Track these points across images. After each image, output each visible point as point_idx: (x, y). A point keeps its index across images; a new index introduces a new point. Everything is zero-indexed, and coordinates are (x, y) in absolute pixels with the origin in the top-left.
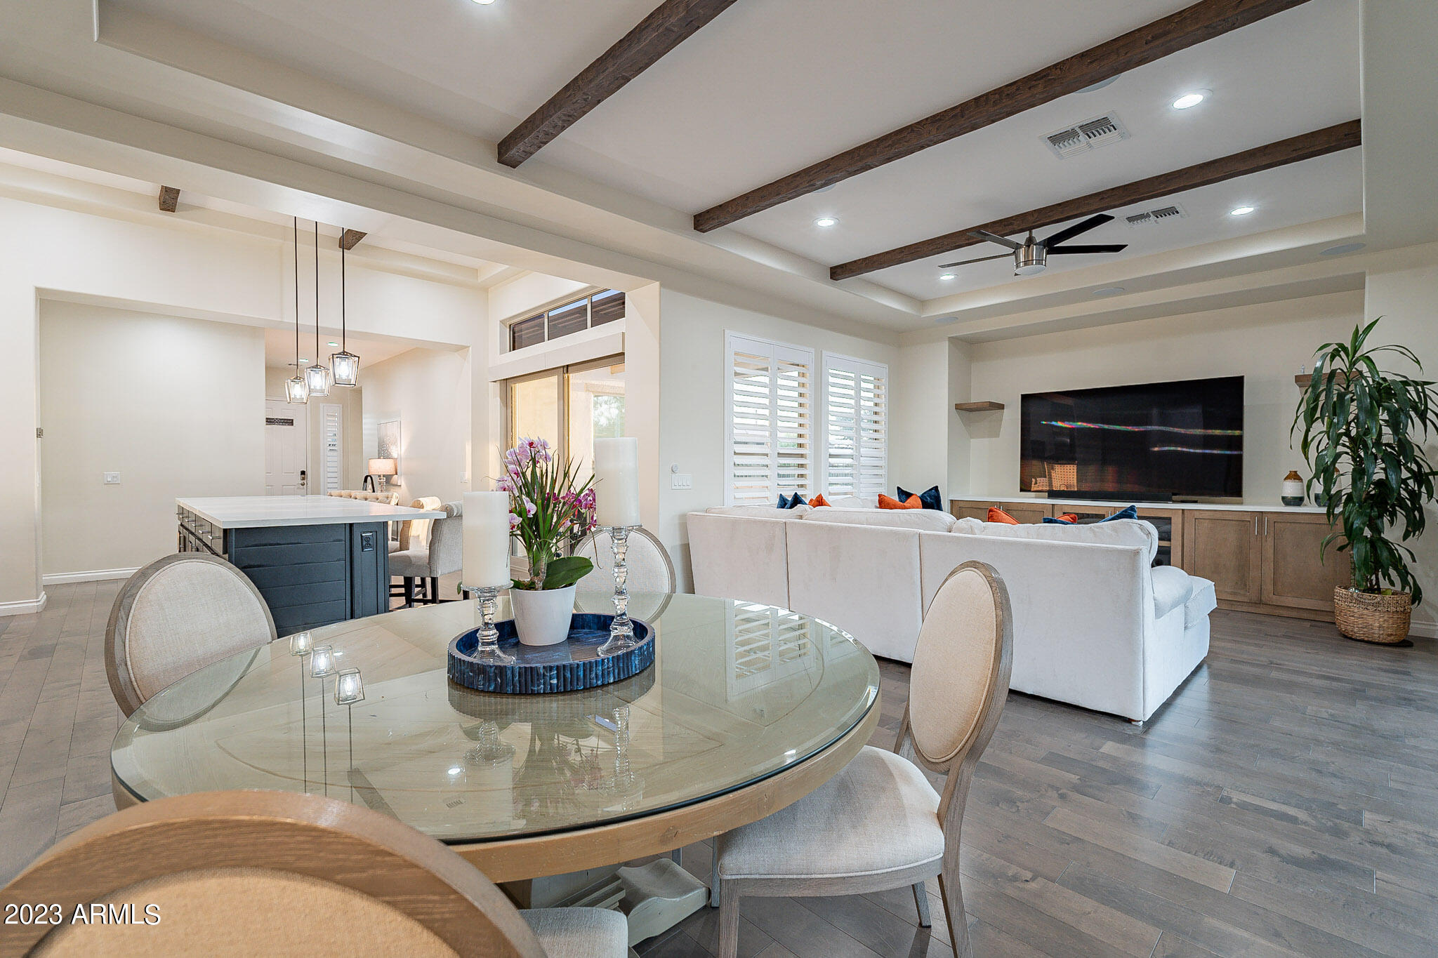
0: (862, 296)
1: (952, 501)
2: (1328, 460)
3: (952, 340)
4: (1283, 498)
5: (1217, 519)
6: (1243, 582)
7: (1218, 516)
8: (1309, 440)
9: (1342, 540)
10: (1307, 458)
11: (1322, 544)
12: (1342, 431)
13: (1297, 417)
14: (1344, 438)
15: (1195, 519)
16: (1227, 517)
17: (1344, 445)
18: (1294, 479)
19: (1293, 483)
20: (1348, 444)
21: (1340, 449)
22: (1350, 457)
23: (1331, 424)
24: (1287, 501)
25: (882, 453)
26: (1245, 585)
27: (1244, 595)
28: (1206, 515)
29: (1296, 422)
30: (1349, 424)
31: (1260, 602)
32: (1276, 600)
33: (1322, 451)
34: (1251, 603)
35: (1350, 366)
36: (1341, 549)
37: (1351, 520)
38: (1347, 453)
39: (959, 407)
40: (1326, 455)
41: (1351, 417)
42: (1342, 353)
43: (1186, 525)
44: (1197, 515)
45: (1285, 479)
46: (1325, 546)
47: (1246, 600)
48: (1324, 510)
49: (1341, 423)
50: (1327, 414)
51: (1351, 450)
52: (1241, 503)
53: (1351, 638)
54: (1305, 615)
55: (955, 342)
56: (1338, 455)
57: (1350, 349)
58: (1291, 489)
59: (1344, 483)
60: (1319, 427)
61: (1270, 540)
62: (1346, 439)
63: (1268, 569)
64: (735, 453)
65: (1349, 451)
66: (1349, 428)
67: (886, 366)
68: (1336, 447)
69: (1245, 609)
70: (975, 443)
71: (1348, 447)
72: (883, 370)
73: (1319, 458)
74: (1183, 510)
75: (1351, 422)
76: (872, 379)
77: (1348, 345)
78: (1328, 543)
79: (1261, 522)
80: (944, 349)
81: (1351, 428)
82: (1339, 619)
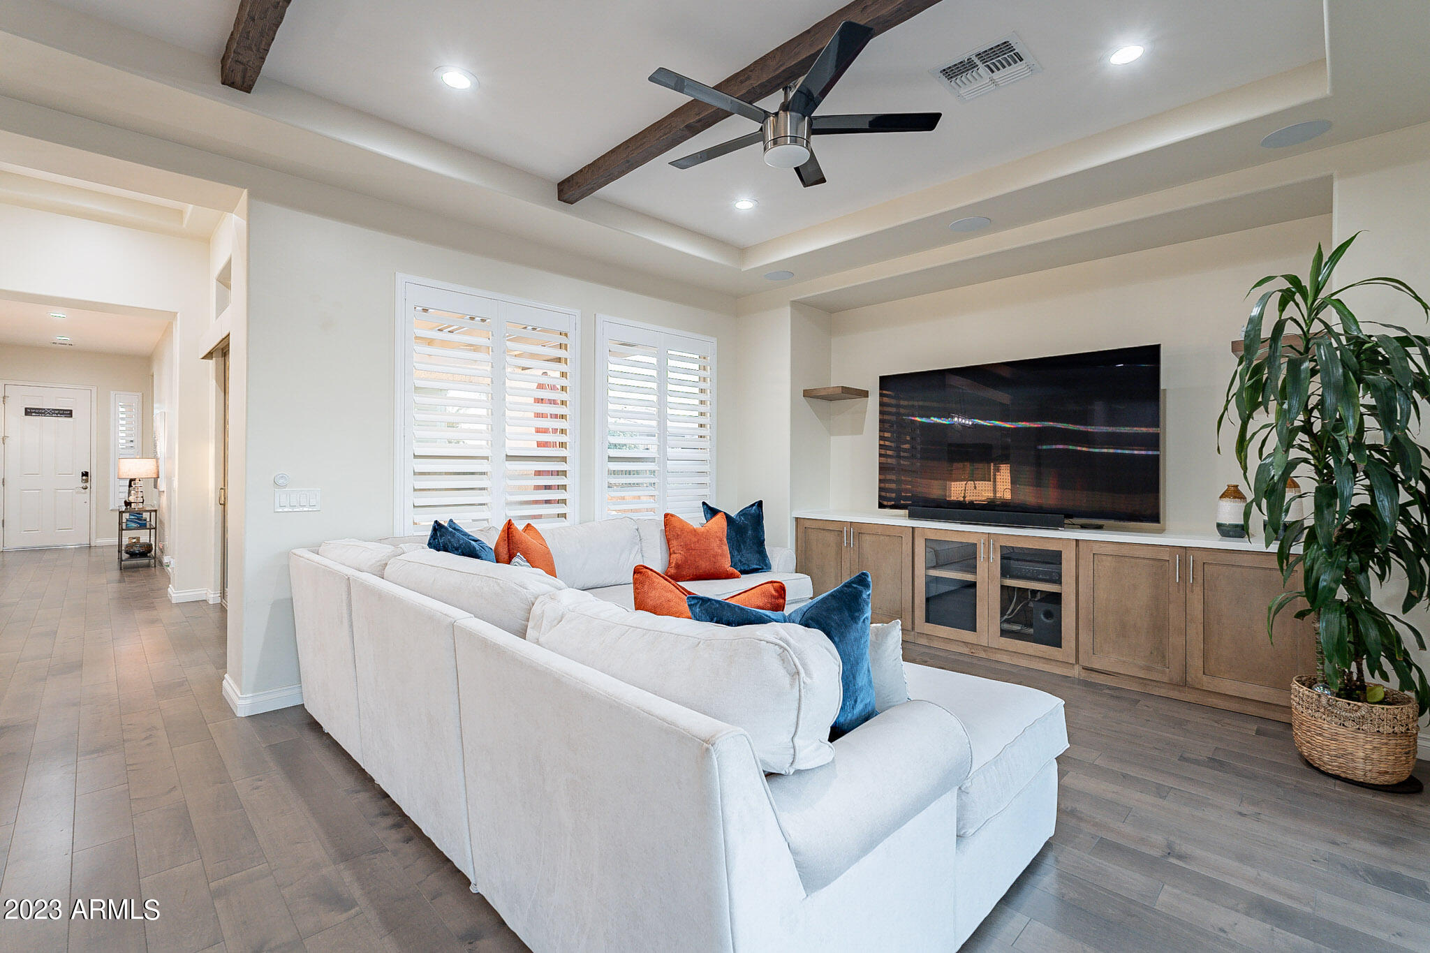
0: (628, 233)
1: (797, 518)
2: (1276, 473)
3: (796, 305)
4: (1219, 525)
5: (1123, 555)
6: (1159, 653)
7: (1125, 551)
8: (1248, 437)
9: (1303, 603)
10: (1245, 469)
11: (1270, 609)
12: (1297, 423)
13: (1228, 401)
14: (1301, 437)
15: (1094, 554)
16: (1137, 554)
17: (1302, 448)
18: (1235, 497)
19: (1232, 504)
20: (1308, 446)
21: (1294, 453)
22: (1313, 468)
23: (1282, 414)
24: (1226, 531)
25: (706, 455)
26: (1164, 657)
27: (1163, 672)
28: (1109, 549)
29: (1226, 409)
30: (1309, 412)
31: (1184, 684)
32: (1207, 683)
33: (1269, 456)
34: (1172, 685)
35: (1309, 315)
36: (1301, 615)
37: (1315, 572)
38: (1306, 461)
39: (808, 394)
40: (1271, 464)
41: (1313, 401)
42: (1298, 297)
43: (1081, 562)
44: (1096, 549)
45: (1221, 497)
46: (1275, 614)
47: (1166, 680)
48: (1274, 547)
49: (1294, 411)
50: (1272, 398)
51: (1313, 455)
52: (1161, 531)
53: (1317, 769)
54: (1251, 709)
55: (802, 307)
56: (1292, 465)
57: (1308, 288)
58: (1230, 512)
59: (1302, 510)
60: (1261, 418)
61: (1198, 590)
62: (1306, 438)
63: (1195, 632)
64: (415, 456)
65: (1310, 457)
66: (1309, 419)
67: (714, 340)
68: (1287, 451)
69: (1163, 692)
70: (836, 441)
71: (1307, 450)
72: (710, 345)
73: (1262, 469)
74: (1077, 541)
75: (1313, 409)
76: (697, 357)
77: (1306, 282)
78: (1280, 606)
79: (1184, 563)
80: (784, 317)
81: (1313, 420)
82: (1299, 734)
